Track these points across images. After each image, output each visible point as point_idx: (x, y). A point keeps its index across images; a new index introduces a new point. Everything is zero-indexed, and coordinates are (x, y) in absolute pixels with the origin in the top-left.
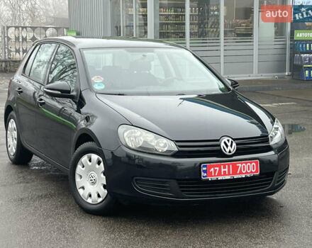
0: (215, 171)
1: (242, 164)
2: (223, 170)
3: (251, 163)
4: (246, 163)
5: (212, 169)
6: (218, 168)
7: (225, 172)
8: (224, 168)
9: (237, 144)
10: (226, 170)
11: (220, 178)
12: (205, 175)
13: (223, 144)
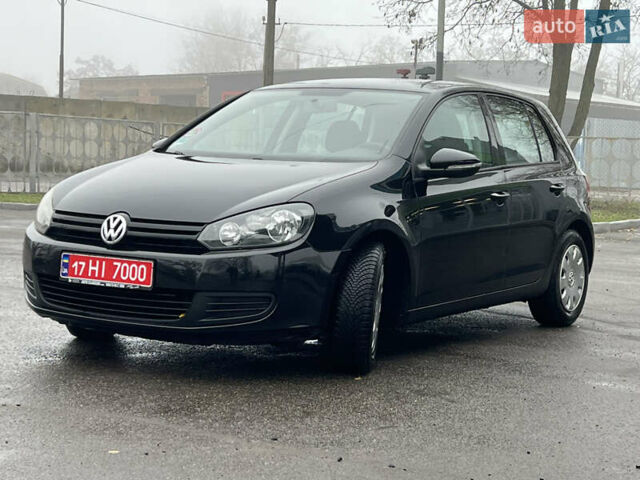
0: (80, 266)
1: (122, 262)
2: (91, 268)
3: (138, 265)
4: (130, 264)
5: (76, 264)
6: (83, 264)
8: (94, 265)
10: (96, 269)
11: (85, 281)
12: (66, 271)
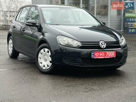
1: (108, 52)
3: (112, 52)
4: (110, 52)
5: (96, 54)
7: (101, 55)
8: (101, 53)
9: (106, 44)
11: (99, 58)
12: (93, 56)
13: (100, 44)
